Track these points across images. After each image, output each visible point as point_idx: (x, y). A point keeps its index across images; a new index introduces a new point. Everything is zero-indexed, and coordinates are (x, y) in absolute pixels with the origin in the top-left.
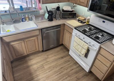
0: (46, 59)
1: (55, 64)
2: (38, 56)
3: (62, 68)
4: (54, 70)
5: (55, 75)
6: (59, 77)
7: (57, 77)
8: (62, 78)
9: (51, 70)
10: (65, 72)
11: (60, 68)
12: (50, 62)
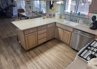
0: (66, 52)
1: (65, 57)
2: (66, 47)
3: (63, 62)
4: (59, 58)
5: (55, 59)
6: (55, 61)
7: (54, 60)
8: (54, 63)
9: (58, 56)
10: (61, 65)
11: (63, 61)
12: (65, 54)
